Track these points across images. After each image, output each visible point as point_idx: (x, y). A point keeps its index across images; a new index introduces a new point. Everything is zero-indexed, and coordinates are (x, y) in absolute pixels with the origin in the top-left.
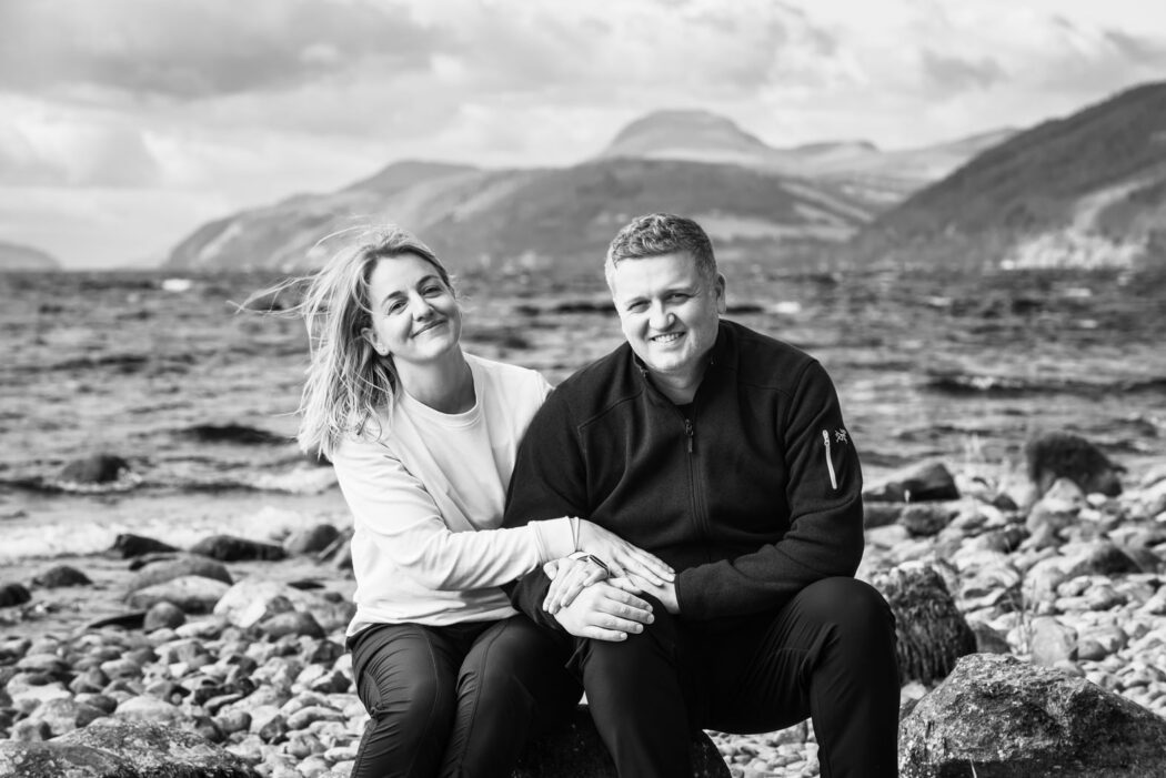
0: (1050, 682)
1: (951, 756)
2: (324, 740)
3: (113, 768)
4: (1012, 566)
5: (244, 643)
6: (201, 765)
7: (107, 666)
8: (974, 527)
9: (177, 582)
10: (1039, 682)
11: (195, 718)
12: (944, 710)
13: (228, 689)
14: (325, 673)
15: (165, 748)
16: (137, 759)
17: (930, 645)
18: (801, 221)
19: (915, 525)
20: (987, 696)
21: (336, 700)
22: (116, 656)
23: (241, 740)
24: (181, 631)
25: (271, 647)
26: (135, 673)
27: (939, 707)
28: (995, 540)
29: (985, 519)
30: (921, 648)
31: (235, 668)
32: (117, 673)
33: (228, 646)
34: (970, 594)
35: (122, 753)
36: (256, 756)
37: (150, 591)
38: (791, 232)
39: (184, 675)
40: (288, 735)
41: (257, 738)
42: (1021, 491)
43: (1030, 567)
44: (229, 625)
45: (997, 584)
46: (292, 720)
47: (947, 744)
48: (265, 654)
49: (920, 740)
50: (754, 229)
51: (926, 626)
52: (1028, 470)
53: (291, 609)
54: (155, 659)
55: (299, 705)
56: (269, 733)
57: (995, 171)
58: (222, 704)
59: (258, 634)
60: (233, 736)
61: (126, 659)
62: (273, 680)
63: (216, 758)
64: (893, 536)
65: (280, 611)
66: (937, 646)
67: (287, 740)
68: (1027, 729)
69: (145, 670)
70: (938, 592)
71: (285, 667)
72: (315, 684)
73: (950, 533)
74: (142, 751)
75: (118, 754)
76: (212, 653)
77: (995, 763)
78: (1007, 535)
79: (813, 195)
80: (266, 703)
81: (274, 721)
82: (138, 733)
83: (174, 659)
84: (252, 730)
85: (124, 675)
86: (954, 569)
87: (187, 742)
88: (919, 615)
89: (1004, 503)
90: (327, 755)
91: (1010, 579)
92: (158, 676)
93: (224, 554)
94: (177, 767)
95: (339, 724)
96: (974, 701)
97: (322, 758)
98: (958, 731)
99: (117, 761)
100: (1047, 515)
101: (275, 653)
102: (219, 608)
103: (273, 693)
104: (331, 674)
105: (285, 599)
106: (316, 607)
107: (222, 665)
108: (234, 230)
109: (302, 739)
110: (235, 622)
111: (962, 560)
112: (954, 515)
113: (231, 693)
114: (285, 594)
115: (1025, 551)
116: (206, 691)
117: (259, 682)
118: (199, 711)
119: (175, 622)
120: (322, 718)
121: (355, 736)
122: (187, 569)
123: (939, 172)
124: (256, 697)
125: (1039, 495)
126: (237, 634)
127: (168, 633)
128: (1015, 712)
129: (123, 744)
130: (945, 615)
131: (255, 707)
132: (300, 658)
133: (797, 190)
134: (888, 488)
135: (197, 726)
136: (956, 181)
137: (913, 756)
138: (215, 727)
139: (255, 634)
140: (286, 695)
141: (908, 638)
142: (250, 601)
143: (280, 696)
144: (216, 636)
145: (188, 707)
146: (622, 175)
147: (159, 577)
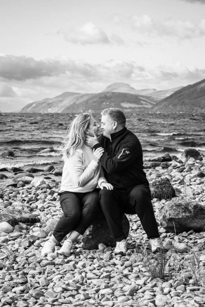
0: (189, 203)
1: (171, 217)
2: (52, 211)
3: (11, 218)
4: (182, 176)
5: (36, 190)
6: (28, 217)
7: (10, 195)
8: (175, 167)
9: (23, 177)
10: (187, 203)
11: (27, 206)
12: (169, 208)
13: (33, 200)
14: (52, 197)
15: (21, 214)
16: (16, 216)
17: (166, 192)
18: (142, 104)
19: (163, 166)
20: (177, 205)
21: (54, 202)
22: (12, 193)
23: (36, 211)
24: (24, 188)
25: (41, 191)
26: (15, 196)
27: (168, 207)
28: (178, 170)
29: (177, 165)
30: (165, 193)
31: (34, 196)
32: (12, 196)
33: (33, 191)
34: (174, 181)
35: (13, 215)
36: (39, 214)
37: (18, 179)
38: (140, 106)
39: (25, 197)
40: (45, 210)
41: (39, 210)
42: (184, 160)
43: (185, 176)
44: (33, 186)
45: (179, 179)
46: (45, 207)
47: (170, 215)
48: (40, 193)
49: (165, 214)
50: (133, 105)
51: (166, 189)
52: (185, 155)
53: (45, 183)
54: (19, 193)
55: (47, 204)
56: (41, 209)
57: (179, 95)
58: (32, 203)
59: (39, 188)
60: (34, 210)
61: (14, 193)
62: (42, 198)
63: (31, 216)
64: (159, 169)
65: (43, 184)
66: (168, 192)
67: (44, 211)
68: (185, 212)
69: (17, 196)
70: (168, 182)
71: (44, 196)
72: (50, 199)
73: (170, 168)
74: (17, 214)
75: (12, 215)
76: (30, 192)
77: (179, 218)
78: (181, 169)
79: (144, 99)
80: (40, 203)
81: (42, 207)
82: (16, 211)
83: (23, 194)
84: (38, 208)
85: (13, 197)
86: (171, 176)
87: (26, 213)
88: (164, 187)
89: (180, 162)
90: (52, 214)
91: (181, 178)
92: (20, 197)
93: (32, 171)
94: (24, 218)
95: (54, 207)
96: (175, 206)
97: (51, 214)
98: (172, 212)
99: (12, 217)
100: (189, 164)
101: (42, 193)
102: (31, 183)
103: (42, 201)
104: (53, 197)
105: (44, 181)
106: (50, 183)
107: (32, 195)
108: (34, 105)
109: (47, 211)
110: (34, 185)
111: (172, 174)
112: (171, 164)
113: (34, 201)
114: (44, 180)
115: (184, 172)
116: (29, 200)
117: (39, 199)
118: (28, 205)
119: (23, 186)
120: (51, 206)
121: (57, 210)
122: (25, 175)
123: (168, 95)
124: (38, 202)
125: (187, 161)
126: (35, 188)
127: (22, 188)
128: (183, 209)
129: (13, 213)
130: (169, 187)
131: (38, 204)
132: (47, 193)
133: (141, 98)
134: (158, 158)
135: (27, 208)
136: (171, 96)
137: (163, 217)
138: (31, 208)
139: (38, 188)
140: (44, 201)
141: (162, 191)
142: (37, 181)
143: (43, 202)
144: (31, 189)
145: (25, 204)
146: (108, 95)
147: (20, 176)
